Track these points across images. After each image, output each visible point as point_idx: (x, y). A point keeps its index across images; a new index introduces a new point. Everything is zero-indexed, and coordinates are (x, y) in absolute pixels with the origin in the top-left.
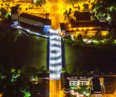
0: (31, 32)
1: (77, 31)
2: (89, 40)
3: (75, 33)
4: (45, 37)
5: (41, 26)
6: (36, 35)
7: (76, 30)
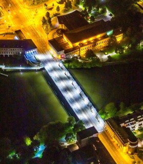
0: (9, 68)
1: (81, 46)
2: (102, 55)
3: (80, 50)
4: (35, 70)
5: (19, 53)
6: (18, 71)
7: (80, 44)
